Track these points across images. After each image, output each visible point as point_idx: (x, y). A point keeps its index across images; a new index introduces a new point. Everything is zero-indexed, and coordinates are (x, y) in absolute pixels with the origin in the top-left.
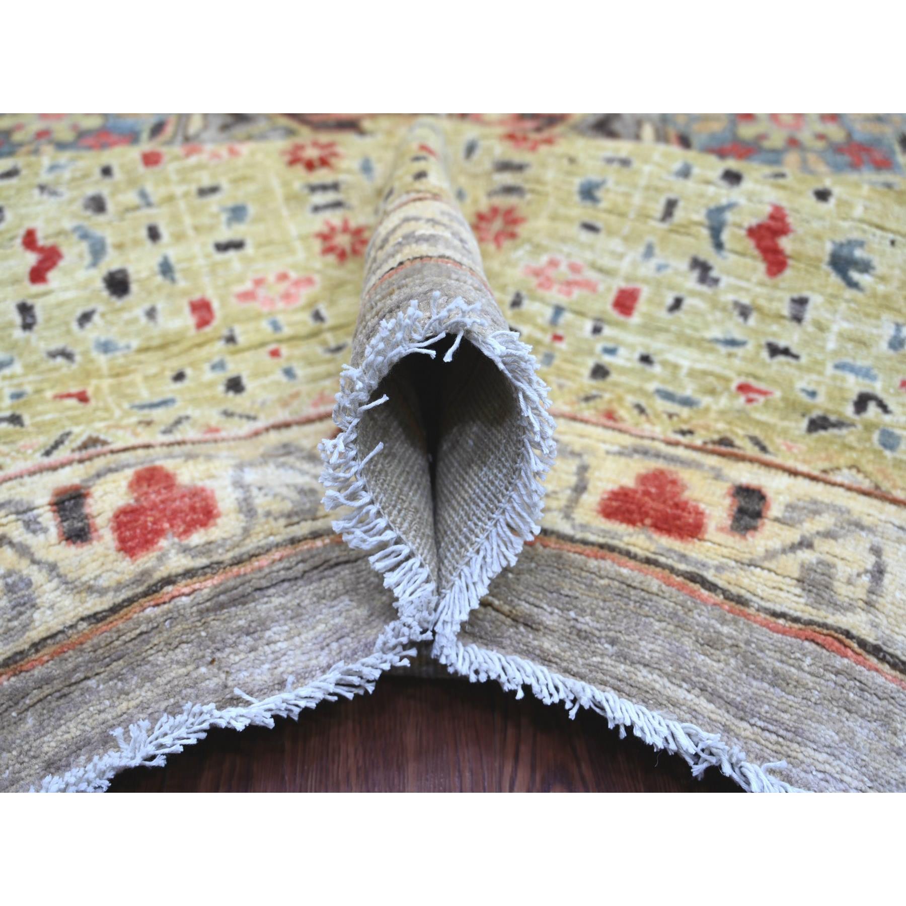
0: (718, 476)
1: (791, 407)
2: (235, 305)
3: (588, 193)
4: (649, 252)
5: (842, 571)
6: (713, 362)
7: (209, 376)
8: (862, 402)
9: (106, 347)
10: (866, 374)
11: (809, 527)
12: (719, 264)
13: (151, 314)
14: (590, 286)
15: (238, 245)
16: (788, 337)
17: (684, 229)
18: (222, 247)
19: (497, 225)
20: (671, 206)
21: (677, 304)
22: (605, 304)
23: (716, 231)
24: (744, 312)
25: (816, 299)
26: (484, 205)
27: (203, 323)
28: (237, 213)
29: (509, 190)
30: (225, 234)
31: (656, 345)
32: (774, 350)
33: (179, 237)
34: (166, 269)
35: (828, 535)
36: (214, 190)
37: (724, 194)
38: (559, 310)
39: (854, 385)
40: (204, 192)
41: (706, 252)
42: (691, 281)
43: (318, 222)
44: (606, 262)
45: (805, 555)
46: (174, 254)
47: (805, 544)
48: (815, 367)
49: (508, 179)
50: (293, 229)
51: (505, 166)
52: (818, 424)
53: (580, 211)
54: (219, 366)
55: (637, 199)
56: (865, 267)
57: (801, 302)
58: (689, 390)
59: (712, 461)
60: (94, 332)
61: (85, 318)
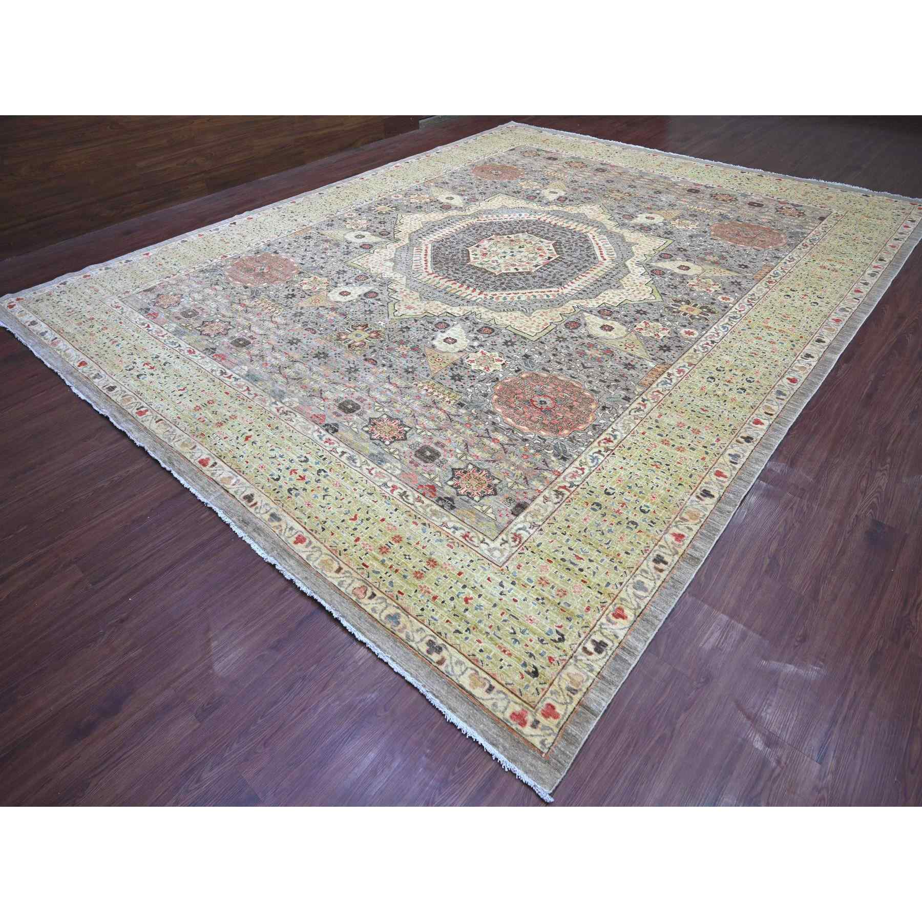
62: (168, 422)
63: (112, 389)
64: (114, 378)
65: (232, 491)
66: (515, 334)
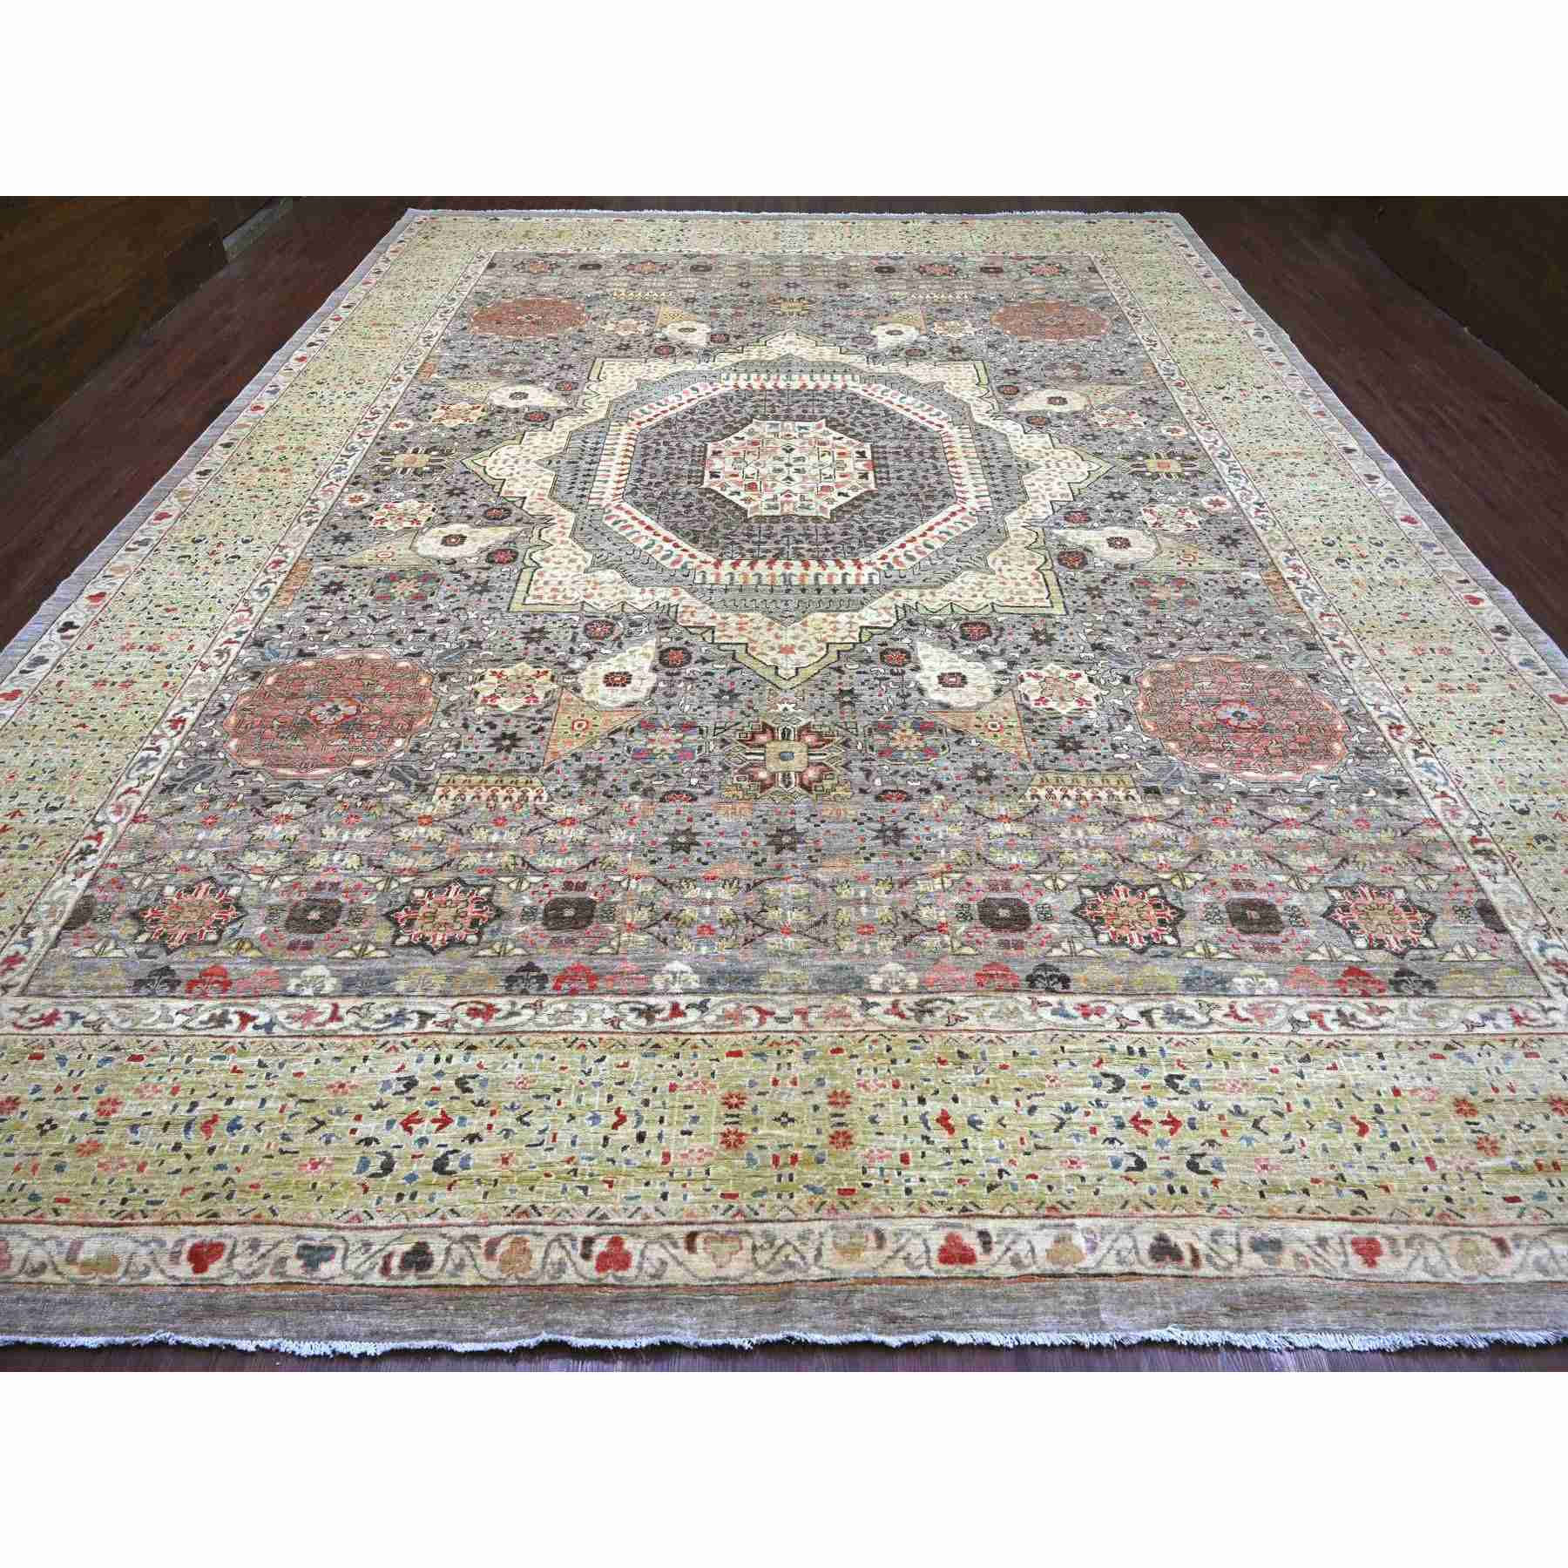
0: (970, 1229)
1: (979, 1183)
2: (680, 1159)
3: (873, 1120)
4: (906, 1137)
5: (1022, 1254)
6: (945, 1173)
7: (658, 1187)
8: (1001, 1172)
9: (628, 1162)
10: (997, 1161)
11: (1007, 1241)
12: (932, 1135)
13: (648, 1153)
14: (888, 1156)
15: (689, 1133)
16: (967, 1155)
17: (915, 1126)
18: (684, 1133)
19: (841, 1139)
20: (906, 1118)
21: (923, 1155)
22: (897, 1162)
23: (925, 1123)
24: (948, 1150)
25: (970, 1139)
26: (832, 1132)
27: (665, 1163)
28: (695, 1119)
29: (840, 1124)
30: (687, 1127)
31: (924, 1173)
32: (965, 1162)
33: (670, 1124)
34: (660, 1136)
35: (1014, 1242)
36: (691, 1107)
37: (922, 1109)
38: (882, 1170)
39: (995, 1167)
40: (686, 1107)
41: (926, 1132)
42: (924, 1145)
43: (724, 1129)
44: (891, 1145)
45: (1010, 1254)
46: (666, 1130)
47: (1008, 1249)
48: (980, 1165)
49: (837, 1120)
50: (713, 1130)
51: (835, 1115)
52: (990, 1188)
53: (872, 1128)
54: (663, 1184)
55: (892, 1119)
56: (981, 1122)
57: (965, 1141)
58: (942, 1188)
59: (965, 1222)
60: (626, 1155)
61: (624, 1148)
62: (722, 1229)
63: (418, 1258)
64: (379, 1221)
65: (1111, 1266)
66: (1025, 616)
